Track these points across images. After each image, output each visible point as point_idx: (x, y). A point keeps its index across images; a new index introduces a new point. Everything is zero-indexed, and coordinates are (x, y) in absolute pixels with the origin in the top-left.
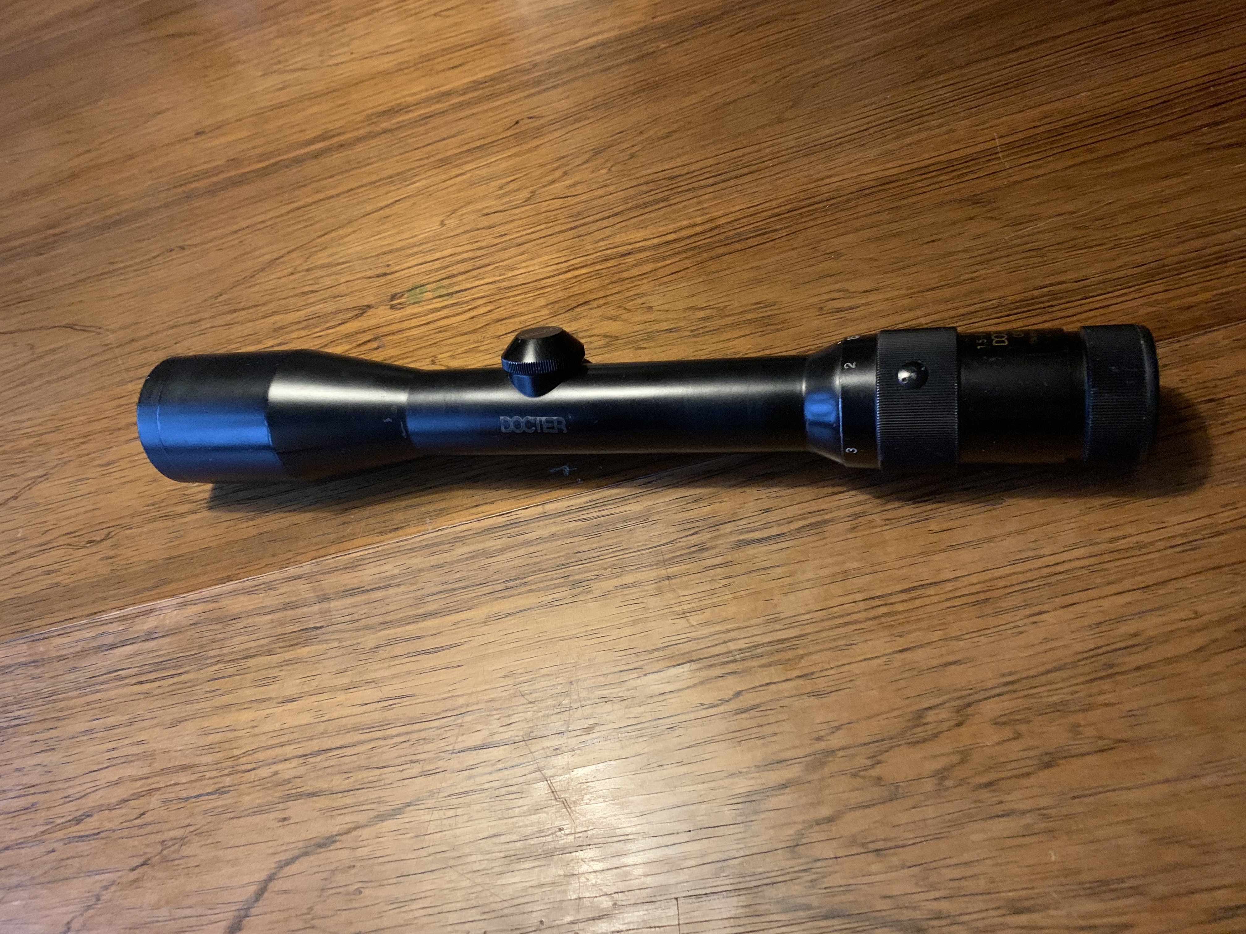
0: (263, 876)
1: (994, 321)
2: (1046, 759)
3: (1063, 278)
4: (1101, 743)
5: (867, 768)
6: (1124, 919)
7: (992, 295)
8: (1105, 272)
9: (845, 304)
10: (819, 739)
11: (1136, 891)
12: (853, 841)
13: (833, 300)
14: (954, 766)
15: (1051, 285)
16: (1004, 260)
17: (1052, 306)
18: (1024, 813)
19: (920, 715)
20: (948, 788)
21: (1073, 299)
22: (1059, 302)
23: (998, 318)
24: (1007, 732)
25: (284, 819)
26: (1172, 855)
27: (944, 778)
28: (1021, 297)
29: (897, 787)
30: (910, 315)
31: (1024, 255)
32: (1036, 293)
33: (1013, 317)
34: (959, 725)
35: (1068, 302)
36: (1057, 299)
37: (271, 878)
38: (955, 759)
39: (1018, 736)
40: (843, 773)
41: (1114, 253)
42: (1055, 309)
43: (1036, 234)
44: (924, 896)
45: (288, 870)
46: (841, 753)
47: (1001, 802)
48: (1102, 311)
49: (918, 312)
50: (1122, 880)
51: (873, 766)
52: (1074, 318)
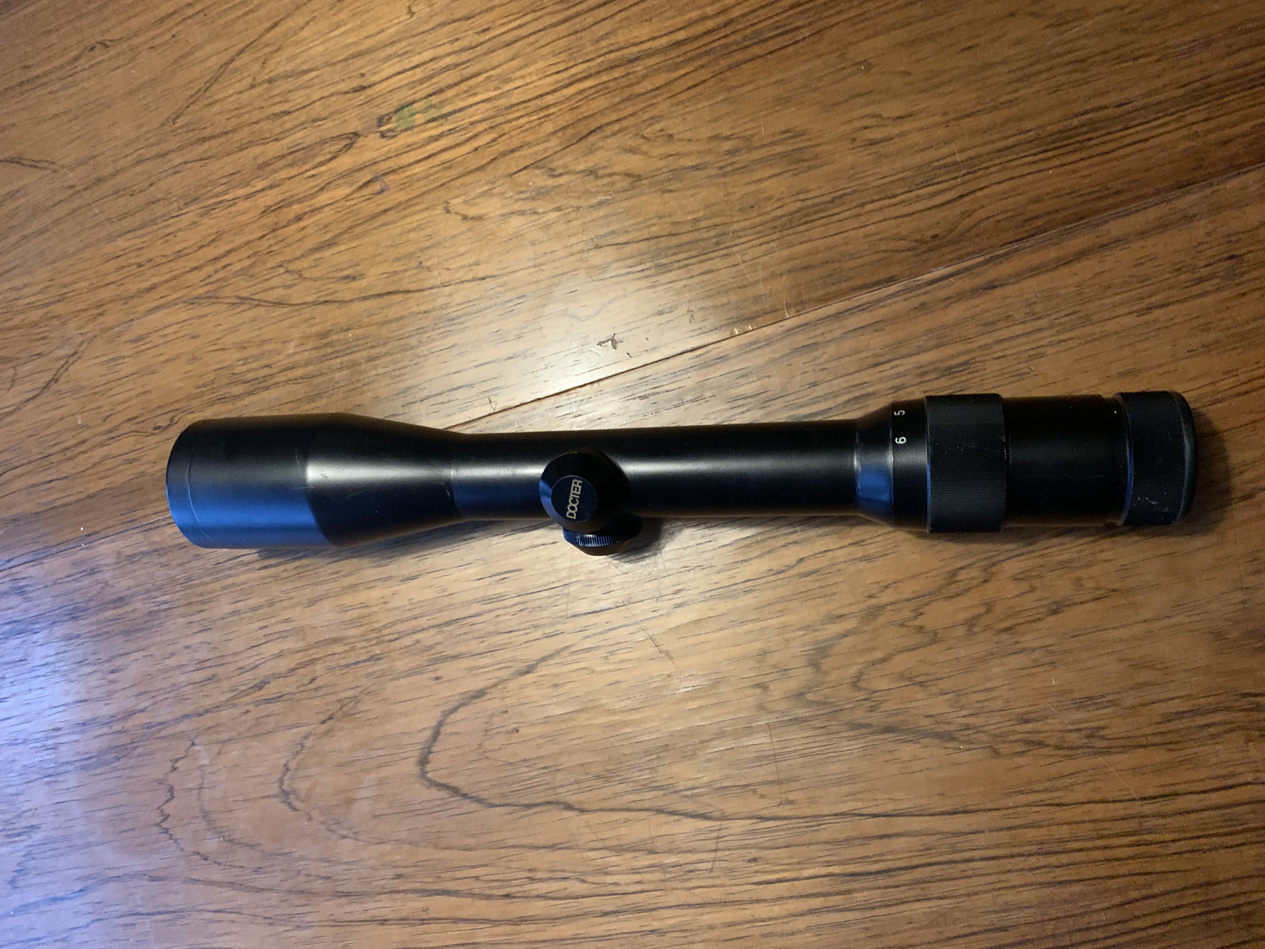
0: (434, 723)
1: (1031, 159)
2: (1054, 607)
3: (1104, 101)
4: (1098, 592)
5: (910, 619)
6: (1101, 723)
7: (1029, 124)
8: (1149, 94)
9: (878, 134)
10: (871, 596)
11: (1113, 703)
12: (902, 676)
13: (866, 128)
14: (980, 615)
15: (1092, 110)
16: (1044, 76)
17: (1090, 139)
18: (1034, 650)
19: (954, 573)
20: (975, 633)
21: (1113, 129)
22: (1099, 133)
23: (1035, 155)
24: (1024, 586)
25: (437, 678)
26: (1142, 677)
27: (973, 625)
28: (1060, 126)
29: (936, 634)
30: (945, 150)
31: (1067, 69)
32: (1075, 122)
33: (1050, 154)
34: (985, 581)
35: (1108, 134)
36: (1096, 130)
37: (440, 724)
38: (982, 610)
39: (1033, 589)
40: (892, 623)
41: (1159, 67)
42: (1092, 143)
43: (1080, 38)
44: (958, 714)
45: (453, 717)
46: (889, 608)
47: (1017, 643)
48: (1138, 146)
49: (954, 147)
50: (1103, 696)
51: (915, 618)
52: (1111, 156)
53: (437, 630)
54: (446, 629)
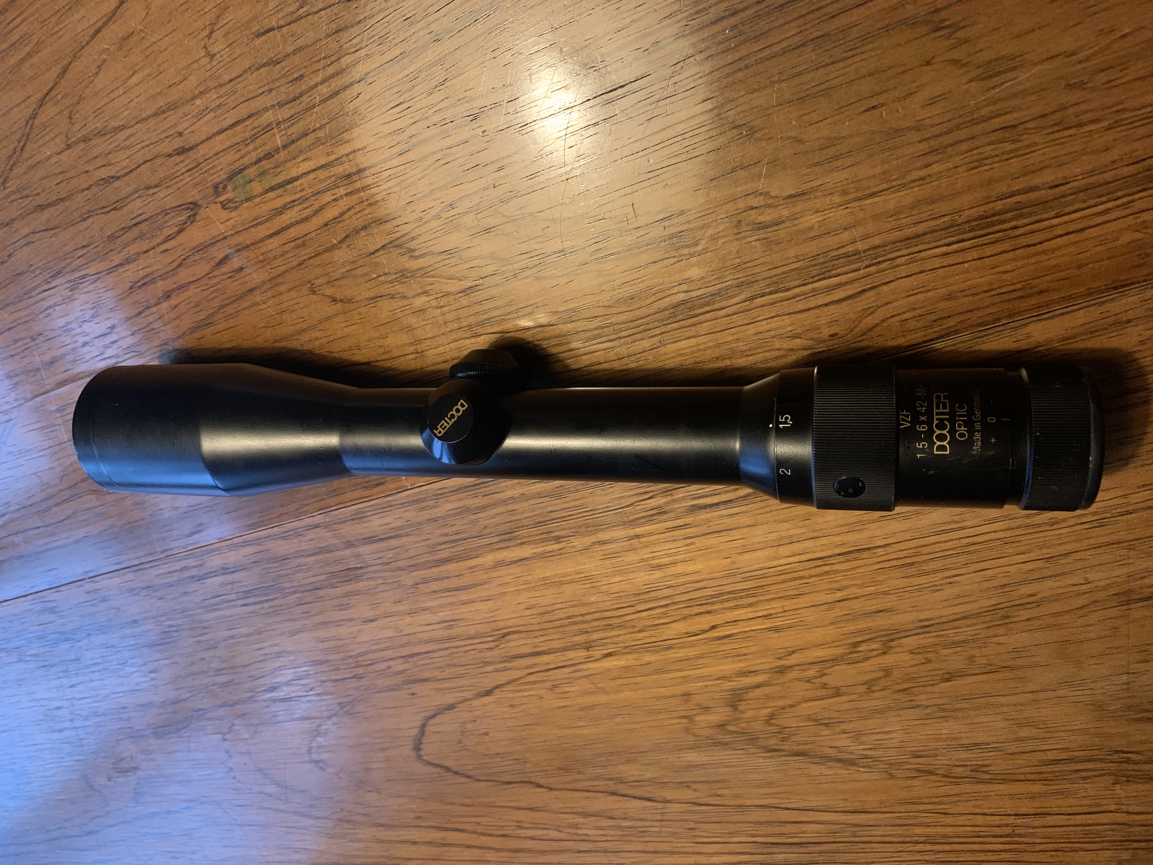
1: (944, 249)
2: (947, 676)
3: (1036, 180)
4: (989, 668)
5: (816, 677)
6: (985, 762)
7: (944, 208)
8: (1091, 173)
9: (767, 216)
11: (997, 749)
12: (809, 718)
13: (752, 208)
14: (880, 678)
15: (1019, 192)
16: (965, 146)
17: (1015, 228)
18: (927, 707)
19: (856, 644)
20: (874, 691)
21: (1045, 216)
22: (1026, 221)
23: (948, 245)
24: (920, 658)
25: (413, 694)
27: (873, 685)
28: (981, 210)
29: (839, 690)
30: (846, 236)
31: (993, 137)
32: (999, 206)
33: (966, 244)
34: (884, 653)
35: (1038, 221)
36: (1022, 216)
37: (424, 725)
38: (881, 674)
39: (929, 661)
40: (799, 679)
41: (1110, 136)
42: (1017, 232)
43: (1014, 96)
44: (857, 747)
45: (432, 721)
46: (797, 668)
47: (911, 701)
48: (1073, 237)
49: (857, 233)
50: (988, 744)
51: (820, 677)
52: (1039, 248)
53: (403, 660)
54: (411, 660)
